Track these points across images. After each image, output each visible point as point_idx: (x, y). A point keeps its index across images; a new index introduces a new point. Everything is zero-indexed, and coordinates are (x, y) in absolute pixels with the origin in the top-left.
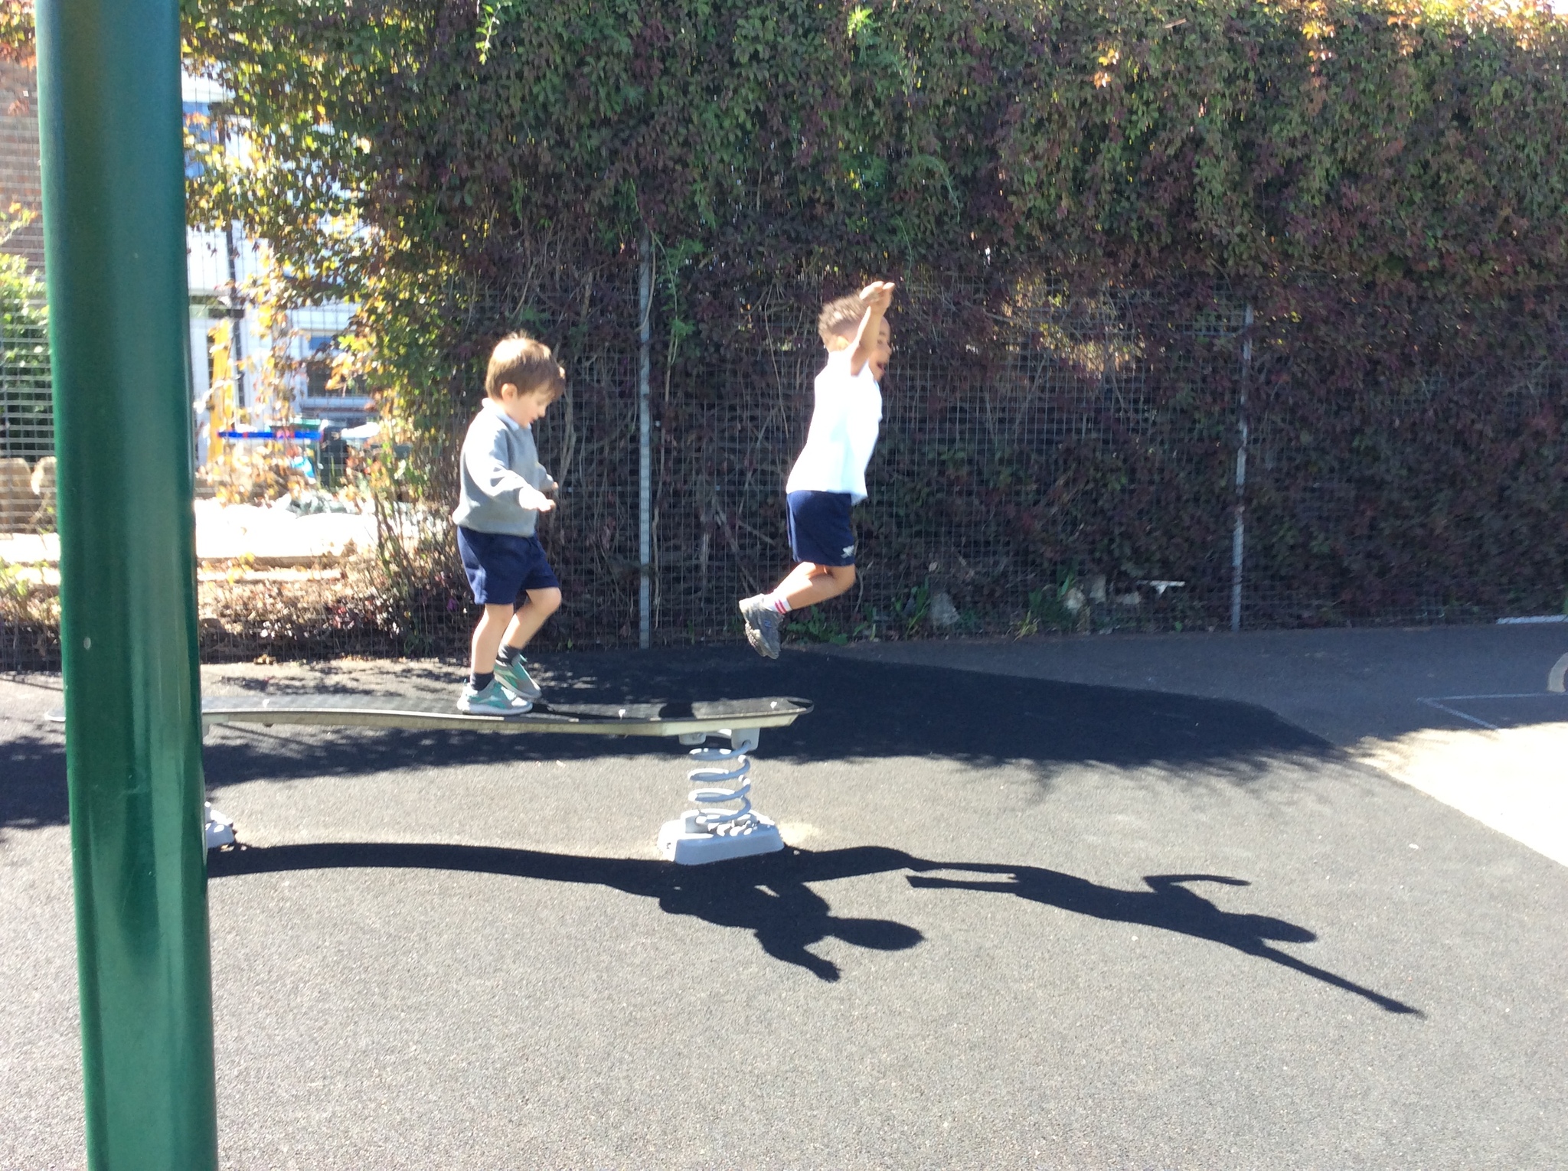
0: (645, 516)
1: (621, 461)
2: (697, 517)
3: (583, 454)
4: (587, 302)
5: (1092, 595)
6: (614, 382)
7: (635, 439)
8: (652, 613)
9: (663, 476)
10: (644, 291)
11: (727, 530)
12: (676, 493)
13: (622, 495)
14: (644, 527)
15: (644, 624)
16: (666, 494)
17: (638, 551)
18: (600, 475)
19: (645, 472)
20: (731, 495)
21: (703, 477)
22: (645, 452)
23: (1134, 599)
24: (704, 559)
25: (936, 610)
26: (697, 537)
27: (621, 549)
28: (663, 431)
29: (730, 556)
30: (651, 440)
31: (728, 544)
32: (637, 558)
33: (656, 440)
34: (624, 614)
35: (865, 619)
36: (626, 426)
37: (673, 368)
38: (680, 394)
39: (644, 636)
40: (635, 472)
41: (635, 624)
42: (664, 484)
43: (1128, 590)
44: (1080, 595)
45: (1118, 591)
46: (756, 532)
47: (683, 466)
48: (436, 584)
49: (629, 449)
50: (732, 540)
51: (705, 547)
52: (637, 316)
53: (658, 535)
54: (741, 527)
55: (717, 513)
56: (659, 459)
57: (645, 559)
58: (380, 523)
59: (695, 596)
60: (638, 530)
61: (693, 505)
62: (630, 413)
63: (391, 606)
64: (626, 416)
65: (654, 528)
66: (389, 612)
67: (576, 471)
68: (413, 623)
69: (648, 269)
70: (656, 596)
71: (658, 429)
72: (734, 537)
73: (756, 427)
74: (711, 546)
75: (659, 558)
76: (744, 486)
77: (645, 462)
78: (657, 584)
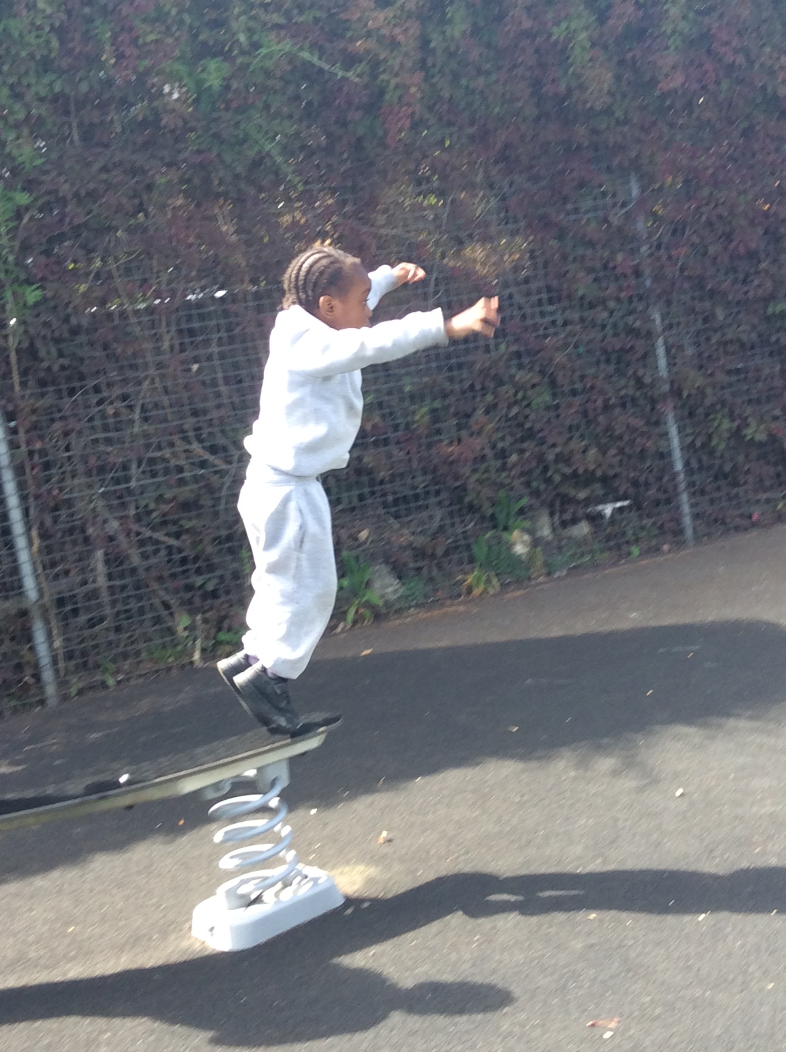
5: (539, 534)
9: (32, 488)
14: (23, 556)
15: (48, 675)
16: (40, 510)
17: (20, 587)
20: (118, 496)
21: (81, 480)
22: (5, 461)
23: (583, 529)
24: (102, 580)
28: (22, 432)
31: (127, 556)
32: (23, 594)
34: (20, 666)
37: (18, 351)
38: (32, 382)
39: (51, 690)
41: (37, 677)
42: (36, 497)
43: (574, 521)
44: (526, 537)
45: (564, 524)
46: (156, 535)
47: (53, 471)
50: (131, 551)
51: (101, 566)
53: (43, 562)
54: (138, 533)
55: (106, 521)
56: (23, 467)
57: (33, 595)
59: (100, 627)
60: (15, 560)
61: (76, 517)
65: (36, 555)
70: (55, 637)
71: (15, 430)
72: (132, 547)
73: (130, 407)
74: (107, 563)
75: (49, 590)
76: (131, 482)
77: (8, 475)
78: (54, 622)
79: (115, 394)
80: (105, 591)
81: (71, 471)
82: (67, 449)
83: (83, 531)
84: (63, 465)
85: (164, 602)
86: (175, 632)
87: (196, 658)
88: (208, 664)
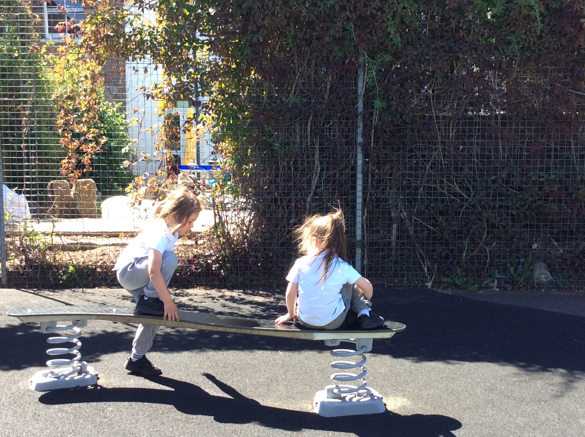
0: (359, 213)
1: (346, 181)
3: (323, 178)
4: (328, 91)
6: (343, 135)
7: (354, 169)
9: (370, 190)
10: (360, 85)
11: (407, 222)
12: (378, 200)
14: (359, 219)
16: (371, 200)
17: (355, 233)
18: (334, 189)
19: (359, 188)
20: (409, 201)
21: (394, 190)
22: (360, 176)
24: (393, 238)
25: (537, 273)
26: (390, 226)
28: (370, 164)
29: (408, 237)
30: (363, 169)
31: (408, 230)
32: (355, 236)
33: (366, 169)
35: (490, 276)
36: (349, 161)
37: (376, 127)
38: (380, 142)
40: (354, 188)
42: (370, 195)
46: (424, 223)
47: (381, 184)
48: (244, 249)
49: (350, 174)
50: (410, 228)
51: (394, 232)
52: (356, 98)
53: (367, 224)
54: (415, 220)
55: (401, 212)
56: (368, 180)
57: (359, 238)
58: (215, 215)
59: (388, 259)
60: (355, 221)
61: (387, 207)
62: (351, 154)
63: (221, 260)
64: (348, 156)
65: (364, 220)
66: (220, 264)
67: (320, 187)
68: (232, 270)
69: (362, 72)
70: (365, 259)
71: (367, 163)
72: (411, 226)
73: (425, 161)
74: (398, 231)
75: (367, 237)
76: (418, 196)
77: (359, 182)
78: (366, 252)
79: (419, 154)
80: (394, 244)
81: (390, 186)
82: (390, 176)
83: (389, 214)
84: (386, 182)
85: (421, 255)
86: (423, 271)
87: (429, 285)
88: (434, 289)
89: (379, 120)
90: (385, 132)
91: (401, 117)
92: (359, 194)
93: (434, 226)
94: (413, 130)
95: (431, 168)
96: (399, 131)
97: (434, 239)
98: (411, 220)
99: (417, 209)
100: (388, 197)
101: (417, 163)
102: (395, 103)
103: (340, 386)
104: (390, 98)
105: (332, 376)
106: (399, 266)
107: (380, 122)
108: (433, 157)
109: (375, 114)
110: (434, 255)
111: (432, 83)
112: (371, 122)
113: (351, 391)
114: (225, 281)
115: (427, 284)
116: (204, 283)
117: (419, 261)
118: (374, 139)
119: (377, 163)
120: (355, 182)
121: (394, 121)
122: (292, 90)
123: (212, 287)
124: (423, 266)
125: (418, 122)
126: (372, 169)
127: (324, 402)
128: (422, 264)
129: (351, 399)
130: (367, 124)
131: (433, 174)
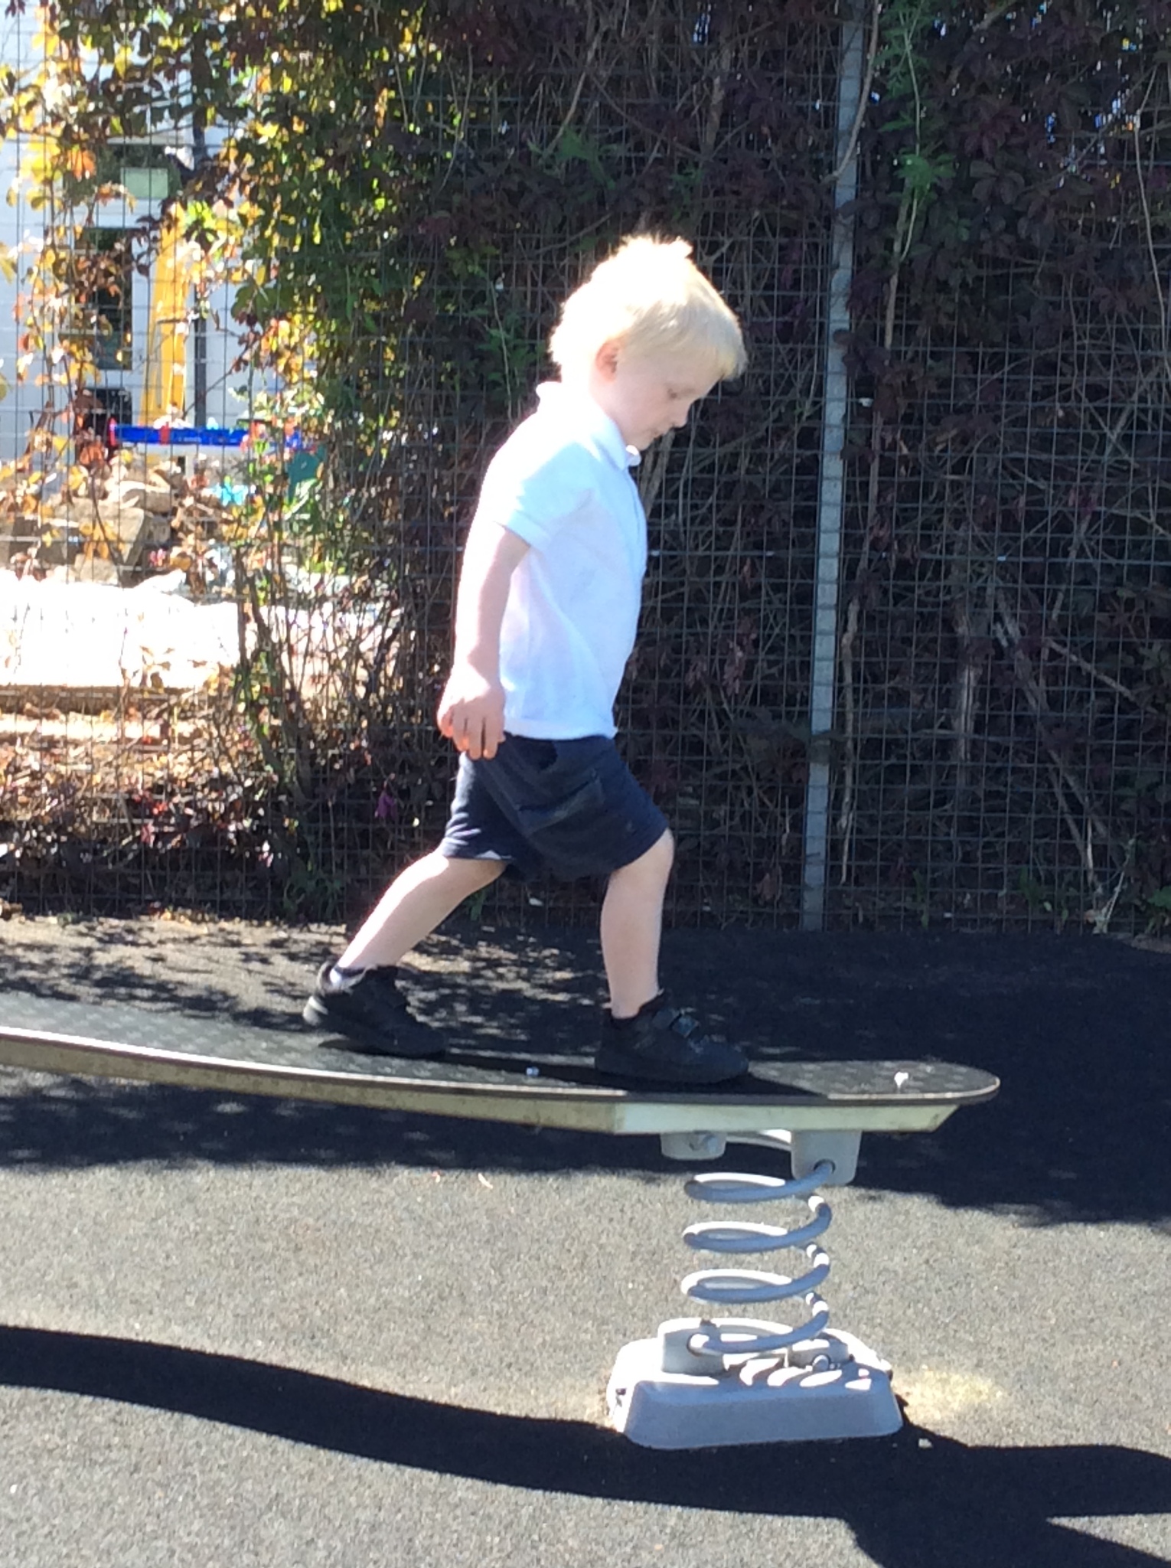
0: (825, 621)
1: (775, 489)
2: (949, 625)
3: (686, 473)
4: (715, 117)
6: (769, 300)
7: (811, 438)
8: (834, 848)
9: (874, 529)
10: (848, 89)
11: (1021, 662)
12: (904, 568)
13: (776, 568)
14: (824, 647)
15: (814, 874)
16: (879, 570)
17: (806, 701)
18: (728, 522)
19: (830, 517)
20: (1032, 576)
21: (969, 531)
22: (833, 467)
24: (963, 725)
26: (949, 674)
27: (767, 696)
28: (879, 421)
29: (1023, 722)
30: (848, 441)
31: (1021, 695)
32: (805, 716)
33: (860, 441)
34: (768, 846)
36: (792, 405)
37: (907, 268)
38: (923, 331)
39: (813, 901)
40: (809, 516)
41: (793, 872)
42: (874, 546)
46: (1088, 667)
48: (354, 759)
49: (796, 461)
50: (1032, 684)
51: (966, 700)
52: (831, 147)
53: (855, 666)
54: (1054, 655)
55: (998, 618)
56: (865, 485)
57: (821, 720)
58: (243, 619)
59: (938, 811)
60: (809, 653)
61: (942, 597)
62: (801, 375)
63: (260, 804)
64: (790, 384)
65: (847, 651)
66: (255, 817)
67: (670, 510)
68: (303, 844)
69: (860, 33)
70: (845, 809)
71: (868, 414)
72: (1037, 679)
73: (1102, 412)
74: (980, 697)
75: (855, 720)
76: (1066, 554)
77: (832, 493)
78: (849, 779)
79: (1078, 382)
80: (962, 748)
82: (958, 469)
84: (940, 496)
85: (1070, 797)
86: (1078, 860)
87: (1101, 918)
88: (1121, 936)
89: (922, 238)
90: (943, 287)
91: (1011, 228)
92: (830, 542)
93: (1130, 677)
94: (1056, 281)
95: (1126, 439)
96: (1000, 284)
97: (1127, 731)
98: (1035, 653)
99: (1064, 607)
100: (944, 557)
101: (1068, 421)
102: (991, 171)
103: (718, 1322)
104: (970, 147)
105: (689, 1282)
106: (982, 841)
107: (925, 249)
108: (1135, 397)
109: (903, 212)
110: (1122, 799)
111: (1145, 85)
112: (889, 244)
113: (764, 1345)
114: (278, 888)
115: (1092, 915)
116: (190, 893)
117: (1063, 821)
118: (897, 317)
119: (907, 418)
120: (812, 492)
121: (981, 244)
122: (567, 106)
123: (227, 910)
124: (1078, 840)
125: (1079, 249)
126: (883, 440)
127: (650, 1385)
128: (1074, 831)
129: (761, 1377)
130: (869, 256)
131: (1134, 465)
